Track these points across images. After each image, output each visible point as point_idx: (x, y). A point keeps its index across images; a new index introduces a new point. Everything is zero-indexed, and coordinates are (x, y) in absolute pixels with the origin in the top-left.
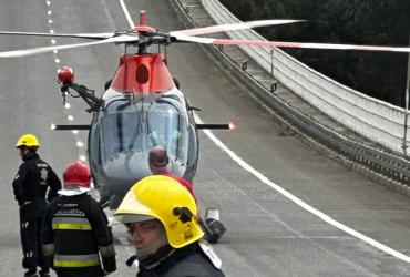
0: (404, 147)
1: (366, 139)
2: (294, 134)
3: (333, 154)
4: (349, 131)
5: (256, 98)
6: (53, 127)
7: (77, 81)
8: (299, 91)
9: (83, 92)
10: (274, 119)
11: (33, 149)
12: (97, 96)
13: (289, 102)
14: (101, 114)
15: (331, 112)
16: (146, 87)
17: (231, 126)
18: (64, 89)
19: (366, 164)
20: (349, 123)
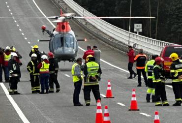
0: (129, 43)
1: (117, 40)
2: (94, 38)
3: (107, 45)
4: (111, 38)
5: (81, 27)
6: (38, 41)
7: (47, 29)
8: (93, 24)
9: (48, 32)
10: (87, 34)
11: (37, 49)
12: (52, 33)
13: (91, 28)
14: (53, 38)
15: (104, 31)
16: (65, 30)
17: (85, 40)
18: (43, 31)
19: (118, 48)
20: (111, 35)
